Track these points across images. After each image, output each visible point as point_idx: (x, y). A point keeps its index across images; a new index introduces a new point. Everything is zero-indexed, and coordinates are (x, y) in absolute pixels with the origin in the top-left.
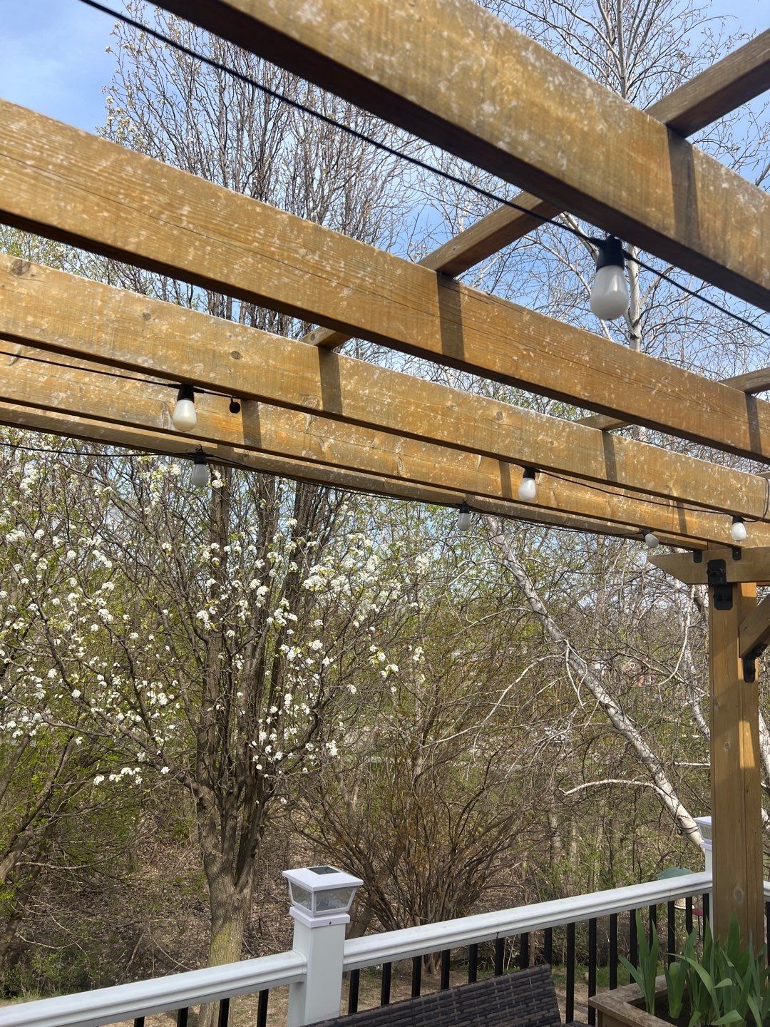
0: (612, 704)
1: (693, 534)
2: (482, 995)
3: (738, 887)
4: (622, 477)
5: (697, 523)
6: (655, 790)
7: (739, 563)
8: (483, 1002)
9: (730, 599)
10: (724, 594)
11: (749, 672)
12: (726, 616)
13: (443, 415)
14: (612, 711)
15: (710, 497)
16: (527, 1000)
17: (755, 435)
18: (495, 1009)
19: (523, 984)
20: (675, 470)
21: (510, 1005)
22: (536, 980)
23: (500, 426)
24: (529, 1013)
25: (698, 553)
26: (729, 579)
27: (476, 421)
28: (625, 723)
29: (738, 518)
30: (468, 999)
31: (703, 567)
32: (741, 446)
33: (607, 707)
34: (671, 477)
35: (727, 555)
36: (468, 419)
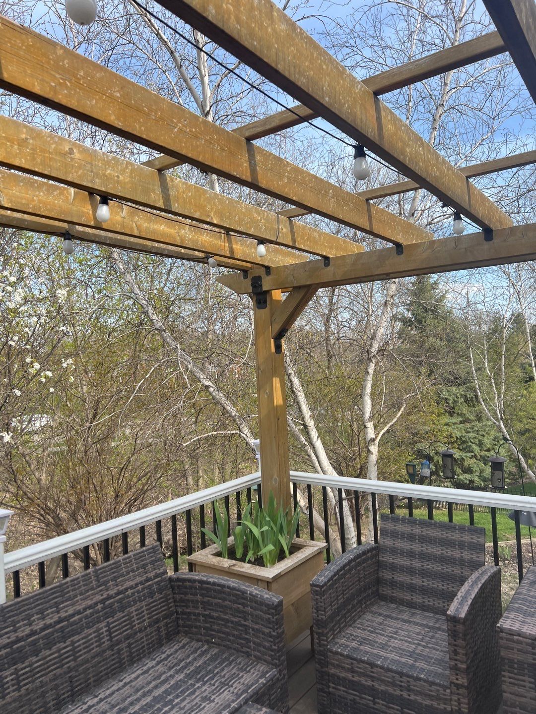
0: (211, 384)
1: (239, 257)
2: (112, 569)
3: (275, 476)
4: (175, 207)
5: (243, 249)
6: (240, 435)
7: (270, 277)
8: (113, 573)
9: (265, 302)
10: (261, 298)
11: (278, 348)
12: (265, 313)
13: (19, 145)
14: (211, 389)
15: (240, 225)
16: (144, 566)
18: (122, 575)
19: (141, 557)
20: (214, 204)
21: (133, 571)
22: (150, 553)
24: (146, 573)
25: (245, 272)
26: (265, 288)
27: (50, 153)
28: (220, 396)
29: (262, 241)
30: (102, 573)
31: (248, 282)
33: (207, 387)
34: (212, 209)
35: (262, 272)
36: (43, 151)
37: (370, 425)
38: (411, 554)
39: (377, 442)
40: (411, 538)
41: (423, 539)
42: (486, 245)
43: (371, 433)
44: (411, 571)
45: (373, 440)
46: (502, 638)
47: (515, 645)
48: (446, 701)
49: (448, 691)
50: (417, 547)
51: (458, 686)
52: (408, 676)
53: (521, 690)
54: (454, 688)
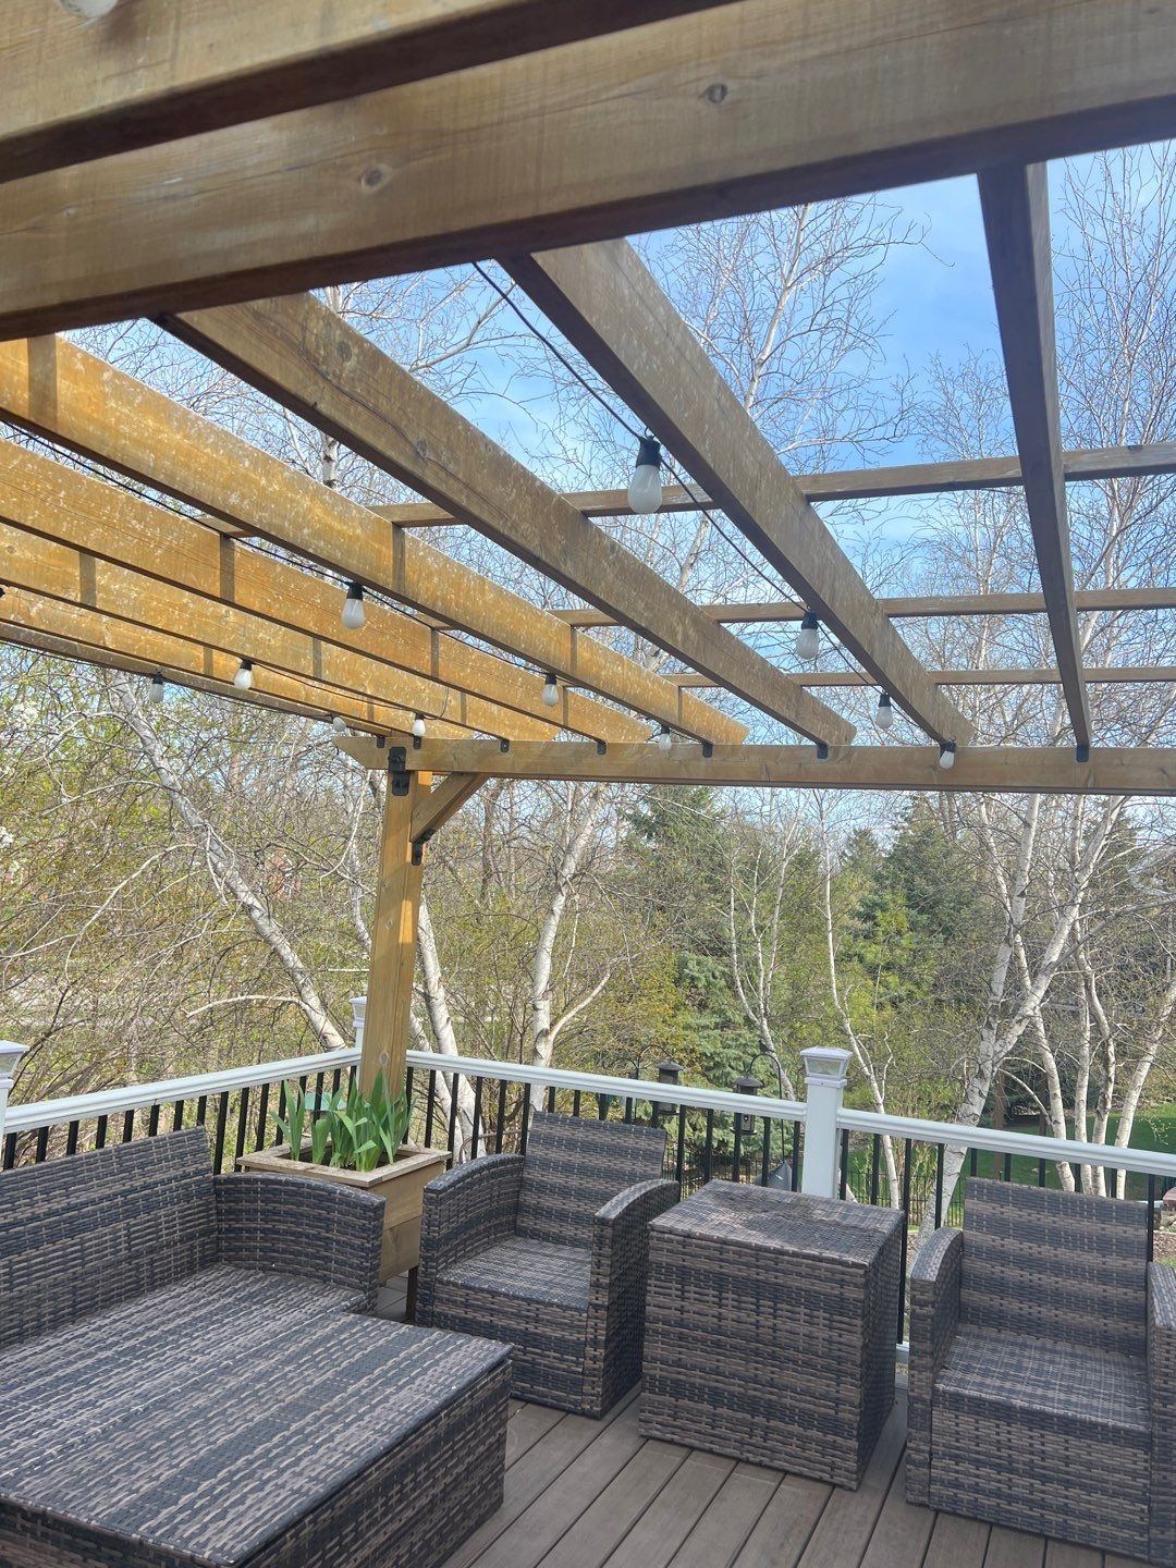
0: (257, 904)
1: (379, 722)
2: (140, 1151)
3: (385, 1051)
4: (326, 675)
5: (384, 715)
6: (299, 1005)
7: (419, 752)
8: (141, 1157)
9: (407, 786)
10: (402, 780)
11: (417, 856)
12: (403, 802)
14: (256, 914)
15: (397, 697)
16: (182, 1156)
17: (435, 664)
18: (152, 1163)
19: (179, 1142)
20: (371, 671)
21: (167, 1160)
22: (191, 1139)
23: (227, 623)
24: (183, 1166)
25: (381, 739)
26: (408, 767)
28: (270, 928)
29: (420, 716)
30: (126, 1154)
31: (385, 753)
32: (424, 672)
33: (248, 909)
34: (367, 676)
35: (408, 743)
37: (544, 1006)
38: (568, 1168)
39: (551, 1037)
40: (571, 1145)
41: (588, 1147)
42: (704, 762)
43: (543, 1021)
44: (565, 1192)
45: (545, 1033)
46: (652, 1238)
47: (666, 1245)
48: (580, 1329)
49: (585, 1315)
50: (576, 1158)
51: (597, 1307)
52: (538, 1302)
53: (667, 1301)
54: (592, 1310)
